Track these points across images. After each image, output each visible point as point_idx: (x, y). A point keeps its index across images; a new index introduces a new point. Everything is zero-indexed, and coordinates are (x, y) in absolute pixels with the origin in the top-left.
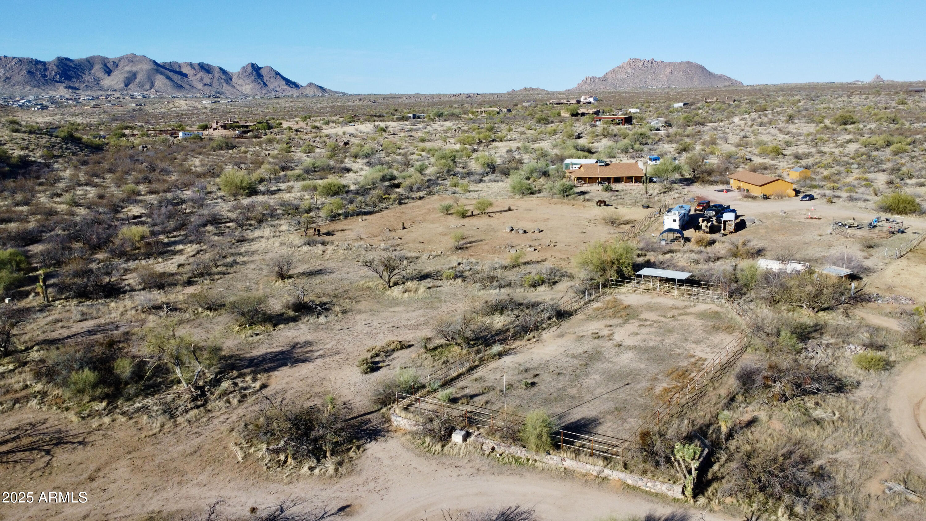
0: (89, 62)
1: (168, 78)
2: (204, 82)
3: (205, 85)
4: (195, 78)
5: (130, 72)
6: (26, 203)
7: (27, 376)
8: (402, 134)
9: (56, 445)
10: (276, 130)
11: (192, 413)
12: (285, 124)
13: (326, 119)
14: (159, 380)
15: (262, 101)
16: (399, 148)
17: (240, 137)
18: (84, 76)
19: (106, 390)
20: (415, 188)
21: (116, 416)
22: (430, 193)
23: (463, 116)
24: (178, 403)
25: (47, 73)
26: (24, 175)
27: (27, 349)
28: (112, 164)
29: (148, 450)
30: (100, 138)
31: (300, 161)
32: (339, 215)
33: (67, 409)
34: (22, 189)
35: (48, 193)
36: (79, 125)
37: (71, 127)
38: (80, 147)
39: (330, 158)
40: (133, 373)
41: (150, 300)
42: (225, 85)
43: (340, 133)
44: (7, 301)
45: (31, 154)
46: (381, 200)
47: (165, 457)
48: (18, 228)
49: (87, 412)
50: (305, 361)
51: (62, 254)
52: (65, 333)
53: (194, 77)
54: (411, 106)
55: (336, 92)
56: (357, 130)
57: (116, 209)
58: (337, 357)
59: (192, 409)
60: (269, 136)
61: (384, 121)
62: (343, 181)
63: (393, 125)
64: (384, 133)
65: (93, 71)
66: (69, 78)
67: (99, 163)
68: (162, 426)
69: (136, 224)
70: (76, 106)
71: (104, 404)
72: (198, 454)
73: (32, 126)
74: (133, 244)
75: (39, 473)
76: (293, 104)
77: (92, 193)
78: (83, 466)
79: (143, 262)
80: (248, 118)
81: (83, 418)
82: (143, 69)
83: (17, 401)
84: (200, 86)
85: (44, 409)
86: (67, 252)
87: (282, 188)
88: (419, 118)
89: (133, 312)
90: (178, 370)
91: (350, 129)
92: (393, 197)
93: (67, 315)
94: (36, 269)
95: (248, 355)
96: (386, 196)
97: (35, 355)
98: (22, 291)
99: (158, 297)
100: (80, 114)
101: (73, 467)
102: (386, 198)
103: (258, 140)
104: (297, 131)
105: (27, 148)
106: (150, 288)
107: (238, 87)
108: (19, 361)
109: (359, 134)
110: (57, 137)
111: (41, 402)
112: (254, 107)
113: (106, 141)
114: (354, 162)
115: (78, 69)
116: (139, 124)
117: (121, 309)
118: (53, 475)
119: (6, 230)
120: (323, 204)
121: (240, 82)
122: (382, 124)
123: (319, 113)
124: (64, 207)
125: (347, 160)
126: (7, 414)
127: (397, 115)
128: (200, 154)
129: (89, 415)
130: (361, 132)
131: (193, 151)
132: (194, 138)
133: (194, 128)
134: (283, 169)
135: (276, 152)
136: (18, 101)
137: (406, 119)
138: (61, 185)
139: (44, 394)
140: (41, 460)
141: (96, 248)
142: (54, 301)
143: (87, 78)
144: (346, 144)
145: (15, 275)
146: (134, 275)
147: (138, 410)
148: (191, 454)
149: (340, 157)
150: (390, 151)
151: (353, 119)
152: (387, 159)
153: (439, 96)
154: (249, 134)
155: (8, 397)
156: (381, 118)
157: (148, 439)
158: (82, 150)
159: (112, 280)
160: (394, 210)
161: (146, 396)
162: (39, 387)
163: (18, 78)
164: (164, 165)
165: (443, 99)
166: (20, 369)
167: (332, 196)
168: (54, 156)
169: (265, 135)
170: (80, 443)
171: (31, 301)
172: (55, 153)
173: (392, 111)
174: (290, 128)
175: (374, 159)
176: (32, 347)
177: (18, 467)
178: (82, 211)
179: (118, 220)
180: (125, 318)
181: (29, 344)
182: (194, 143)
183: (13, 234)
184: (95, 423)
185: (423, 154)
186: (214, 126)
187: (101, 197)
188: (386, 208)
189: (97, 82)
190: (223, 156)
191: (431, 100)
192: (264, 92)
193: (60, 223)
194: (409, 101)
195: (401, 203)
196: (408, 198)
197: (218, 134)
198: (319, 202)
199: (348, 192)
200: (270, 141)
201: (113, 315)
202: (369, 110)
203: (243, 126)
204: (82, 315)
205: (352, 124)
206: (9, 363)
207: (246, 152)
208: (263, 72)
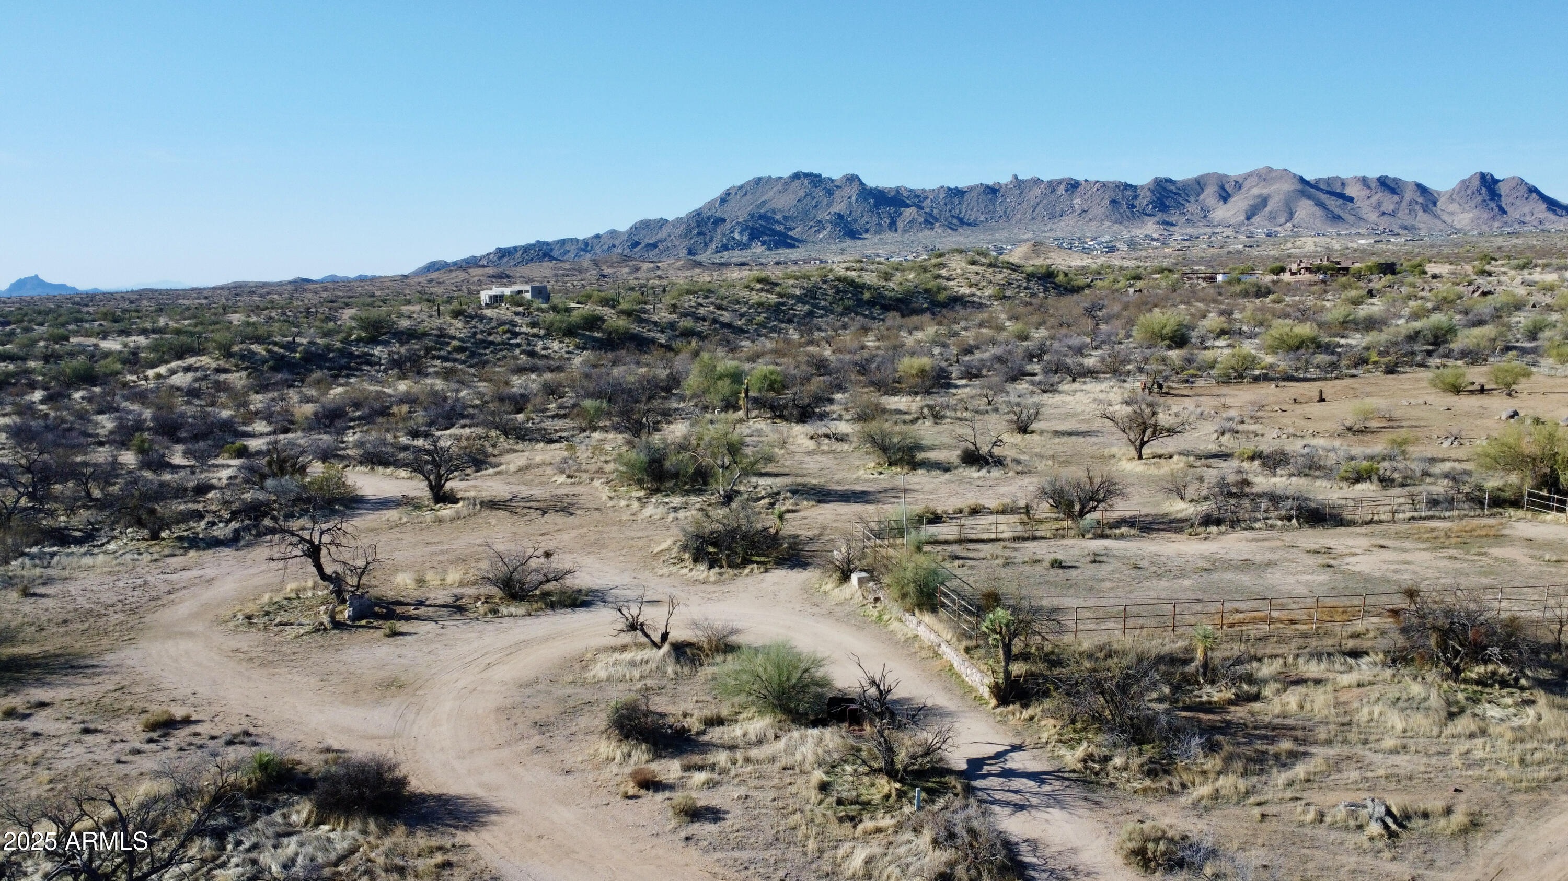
0: (1199, 183)
1: (1320, 204)
2: (1382, 209)
3: (1384, 214)
5: (1259, 196)
18: (1187, 205)
25: (1137, 203)
42: (1420, 213)
53: (1366, 202)
65: (1202, 197)
66: (1164, 208)
82: (1280, 190)
84: (1373, 216)
107: (1445, 217)
115: (1179, 194)
121: (1454, 207)
163: (1095, 211)
189: (1205, 212)
192: (1496, 224)
208: (1503, 189)
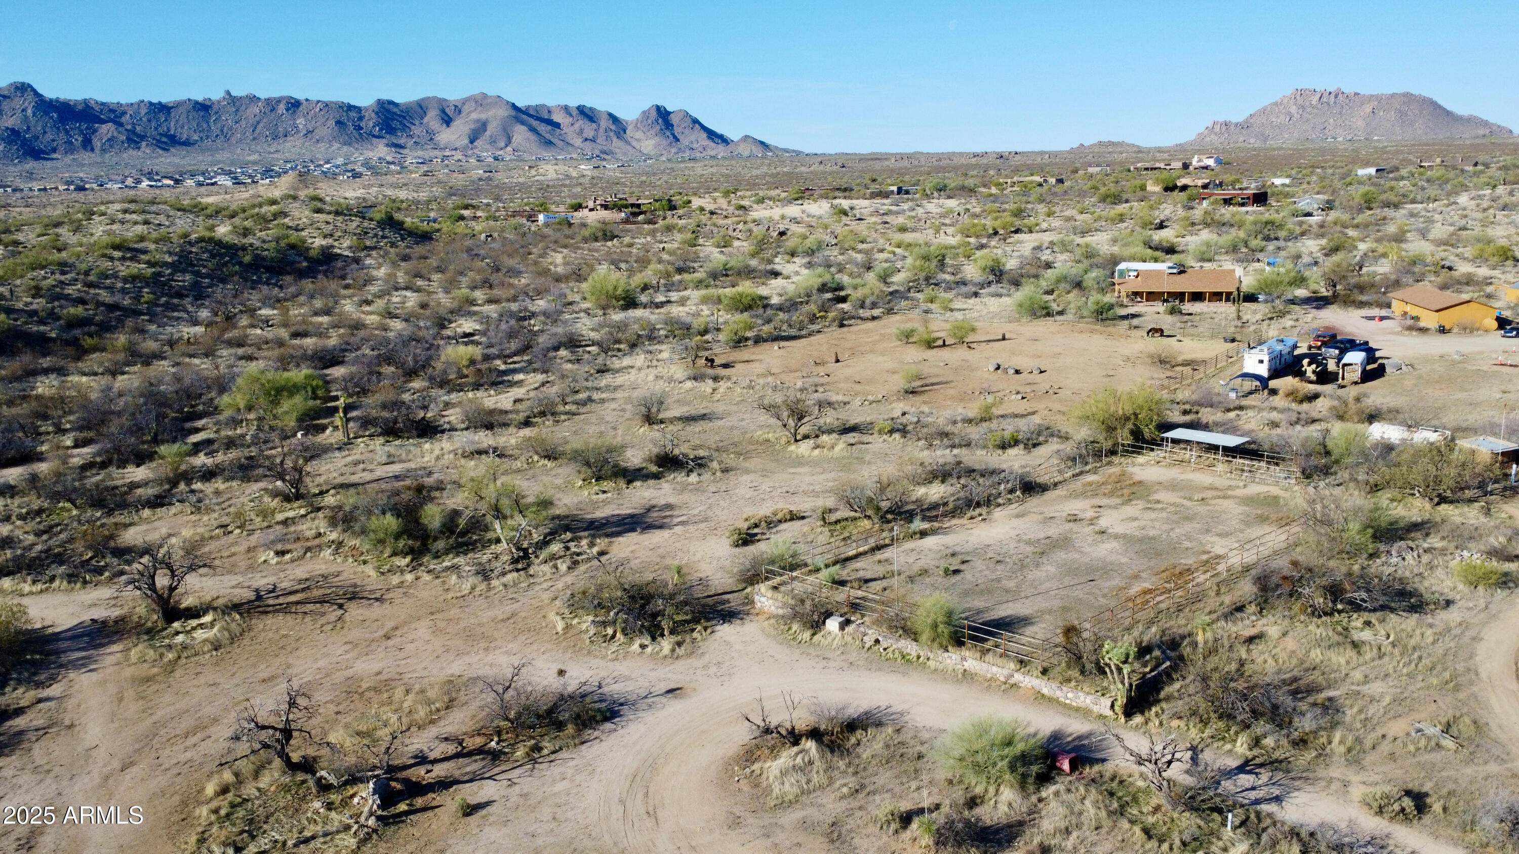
0: (420, 107)
1: (533, 130)
2: (585, 135)
3: (586, 140)
4: (572, 129)
5: (478, 121)
6: (327, 312)
7: (320, 523)
8: (873, 219)
9: (350, 599)
10: (681, 212)
11: (510, 577)
12: (696, 202)
13: (761, 194)
14: (475, 537)
15: (669, 165)
16: (862, 242)
17: (626, 221)
18: (413, 127)
19: (410, 542)
20: (868, 302)
21: (420, 574)
22: (890, 311)
23: (982, 189)
24: (495, 564)
25: (363, 124)
26: (325, 273)
27: (321, 493)
28: (442, 260)
29: (455, 612)
30: (429, 221)
31: (708, 258)
32: (747, 339)
33: (365, 562)
34: (322, 292)
35: (355, 299)
36: (402, 202)
37: (392, 205)
38: (401, 235)
39: (753, 255)
40: (444, 525)
41: (473, 443)
42: (615, 139)
43: (777, 217)
44: (299, 435)
45: (336, 244)
46: (813, 319)
47: (472, 621)
48: (315, 344)
49: (386, 568)
50: (661, 527)
51: (369, 380)
52: (367, 476)
53: (570, 128)
54: (901, 173)
55: (786, 151)
56: (803, 212)
57: (442, 323)
58: (703, 525)
59: (510, 571)
60: (669, 221)
61: (850, 198)
62: (763, 291)
63: (863, 205)
64: (844, 218)
65: (426, 120)
66: (391, 131)
67: (426, 258)
68: (473, 588)
69: (466, 344)
70: (400, 173)
71: (408, 559)
72: (511, 621)
73: (339, 204)
74: (459, 370)
75: (330, 627)
76: (714, 170)
77: (412, 300)
78: (379, 623)
79: (470, 395)
80: (643, 192)
81: (382, 573)
82: (497, 114)
83: (309, 549)
84: (578, 142)
85: (339, 560)
86: (374, 378)
87: (673, 299)
88: (907, 192)
89: (452, 456)
90: (497, 525)
91: (793, 210)
92: (831, 315)
93: (370, 455)
94: (336, 398)
95: (589, 516)
96: (822, 314)
97: (330, 500)
98: (317, 425)
99: (484, 439)
100: (405, 185)
101: (367, 623)
102: (821, 317)
103: (651, 226)
104: (712, 213)
105: (331, 235)
106: (476, 428)
107: (634, 143)
108: (312, 505)
109: (806, 219)
110: (371, 220)
111: (336, 552)
112: (654, 174)
113: (436, 226)
114: (788, 262)
115: (404, 118)
116: (485, 201)
117: (437, 452)
118: (346, 630)
119: (301, 347)
120: (726, 323)
121: (639, 135)
122: (845, 204)
123: (753, 185)
124: (374, 318)
125: (777, 260)
126: (297, 563)
127: (875, 187)
128: (565, 247)
129: (389, 571)
130: (808, 216)
131: (556, 242)
132: (560, 223)
133: (562, 208)
134: (680, 270)
135: (676, 245)
136: (321, 165)
137: (886, 195)
138: (373, 289)
139: (340, 544)
140: (333, 614)
141: (411, 374)
142: (355, 438)
143: (417, 130)
144: (782, 234)
145: (311, 403)
146: (457, 410)
147: (447, 569)
148: (503, 620)
149: (768, 254)
150: (846, 246)
151: (803, 194)
152: (841, 258)
153: (950, 156)
154: (641, 218)
155: (298, 545)
156: (847, 194)
157: (454, 601)
158: (403, 239)
159: (429, 415)
160: (828, 335)
161: (457, 555)
162: (334, 536)
163: (322, 132)
164: (512, 262)
165: (957, 161)
166: (313, 515)
167: (742, 312)
168: (366, 248)
169: (665, 218)
170: (377, 599)
171: (330, 437)
172: (368, 243)
173: (868, 181)
174: (702, 209)
175: (818, 258)
176: (327, 491)
177: (308, 619)
178: (397, 325)
179: (442, 338)
180: (440, 463)
181: (324, 488)
182: (559, 230)
183: (310, 352)
184: (395, 579)
185: (898, 251)
186: (591, 204)
187: (424, 306)
188: (819, 332)
189: (431, 136)
190: (597, 251)
191: (935, 163)
192: (673, 150)
193: (368, 340)
194: (901, 164)
195: (842, 325)
196: (853, 318)
197: (593, 217)
198: (721, 320)
199: (765, 307)
200: (669, 229)
201: (426, 459)
202: (830, 179)
203: (632, 205)
204: (389, 456)
205: (800, 202)
206: (300, 507)
207: (630, 245)
208: (674, 119)
